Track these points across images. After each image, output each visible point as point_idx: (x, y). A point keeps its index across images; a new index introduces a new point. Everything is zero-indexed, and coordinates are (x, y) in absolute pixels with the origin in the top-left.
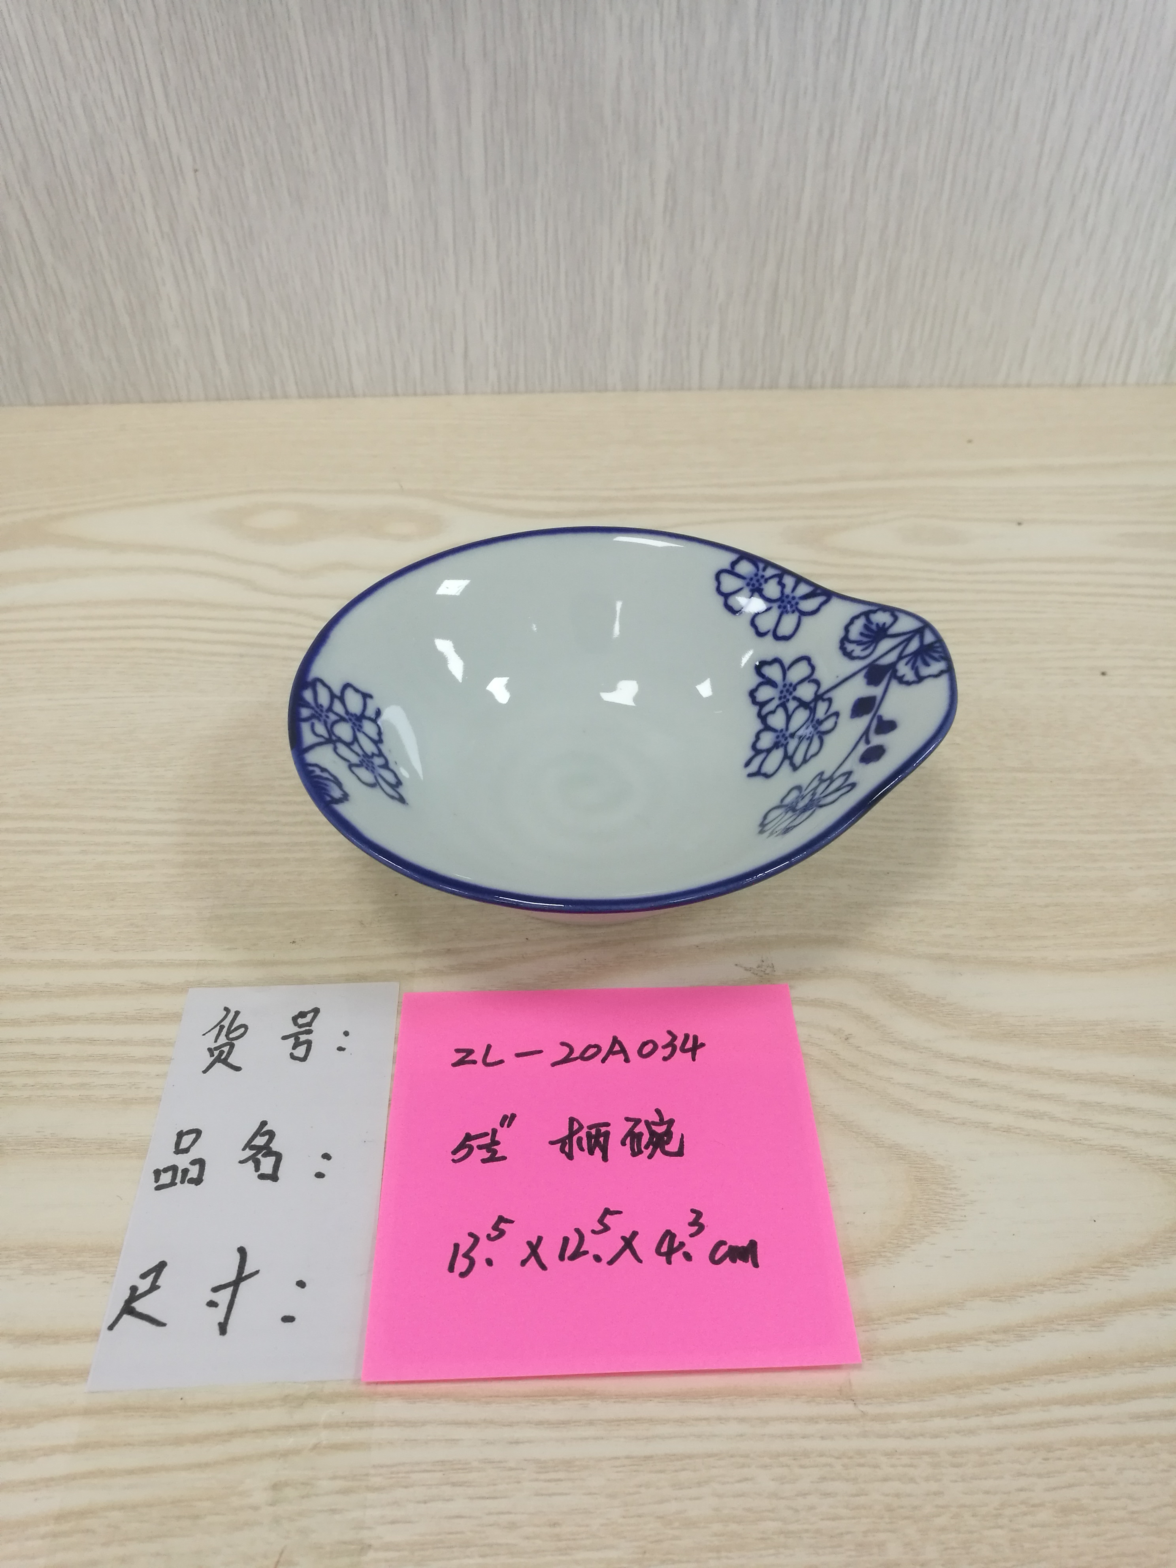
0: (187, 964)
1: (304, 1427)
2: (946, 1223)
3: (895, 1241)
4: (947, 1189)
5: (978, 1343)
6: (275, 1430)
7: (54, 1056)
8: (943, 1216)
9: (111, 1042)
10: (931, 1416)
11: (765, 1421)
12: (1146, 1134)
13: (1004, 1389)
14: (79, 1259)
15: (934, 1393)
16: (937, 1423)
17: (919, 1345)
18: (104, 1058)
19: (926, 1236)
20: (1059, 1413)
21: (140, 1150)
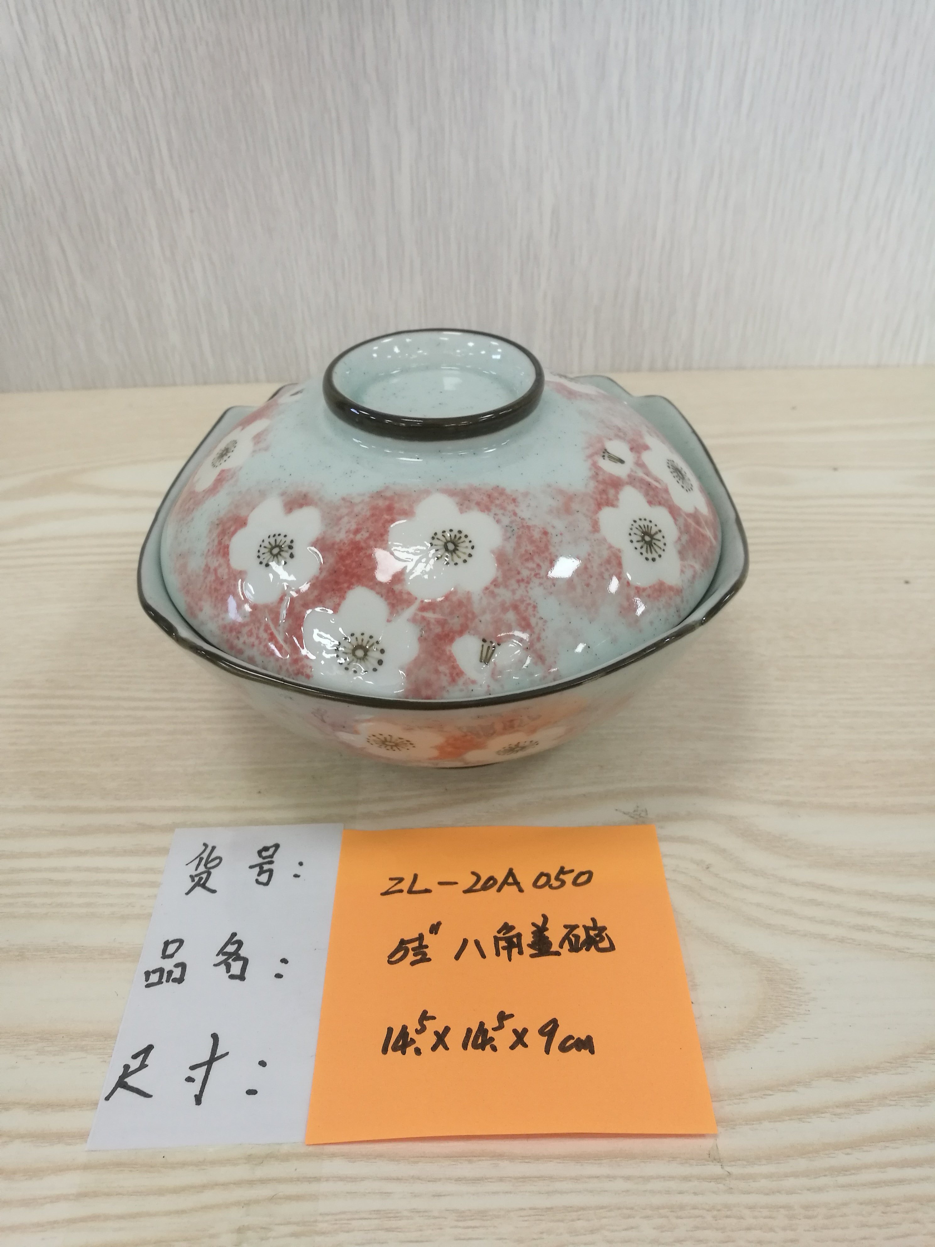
0: (175, 810)
1: (263, 1181)
2: (792, 1016)
3: (751, 1031)
4: (793, 988)
5: (823, 1115)
6: (239, 1183)
7: (67, 881)
8: (791, 1010)
9: (113, 871)
10: (786, 1176)
11: (647, 1179)
13: (848, 1154)
14: (84, 1043)
15: (789, 1156)
16: (790, 1183)
17: (775, 1117)
18: (107, 883)
19: (777, 1027)
20: (893, 1174)
21: (134, 955)
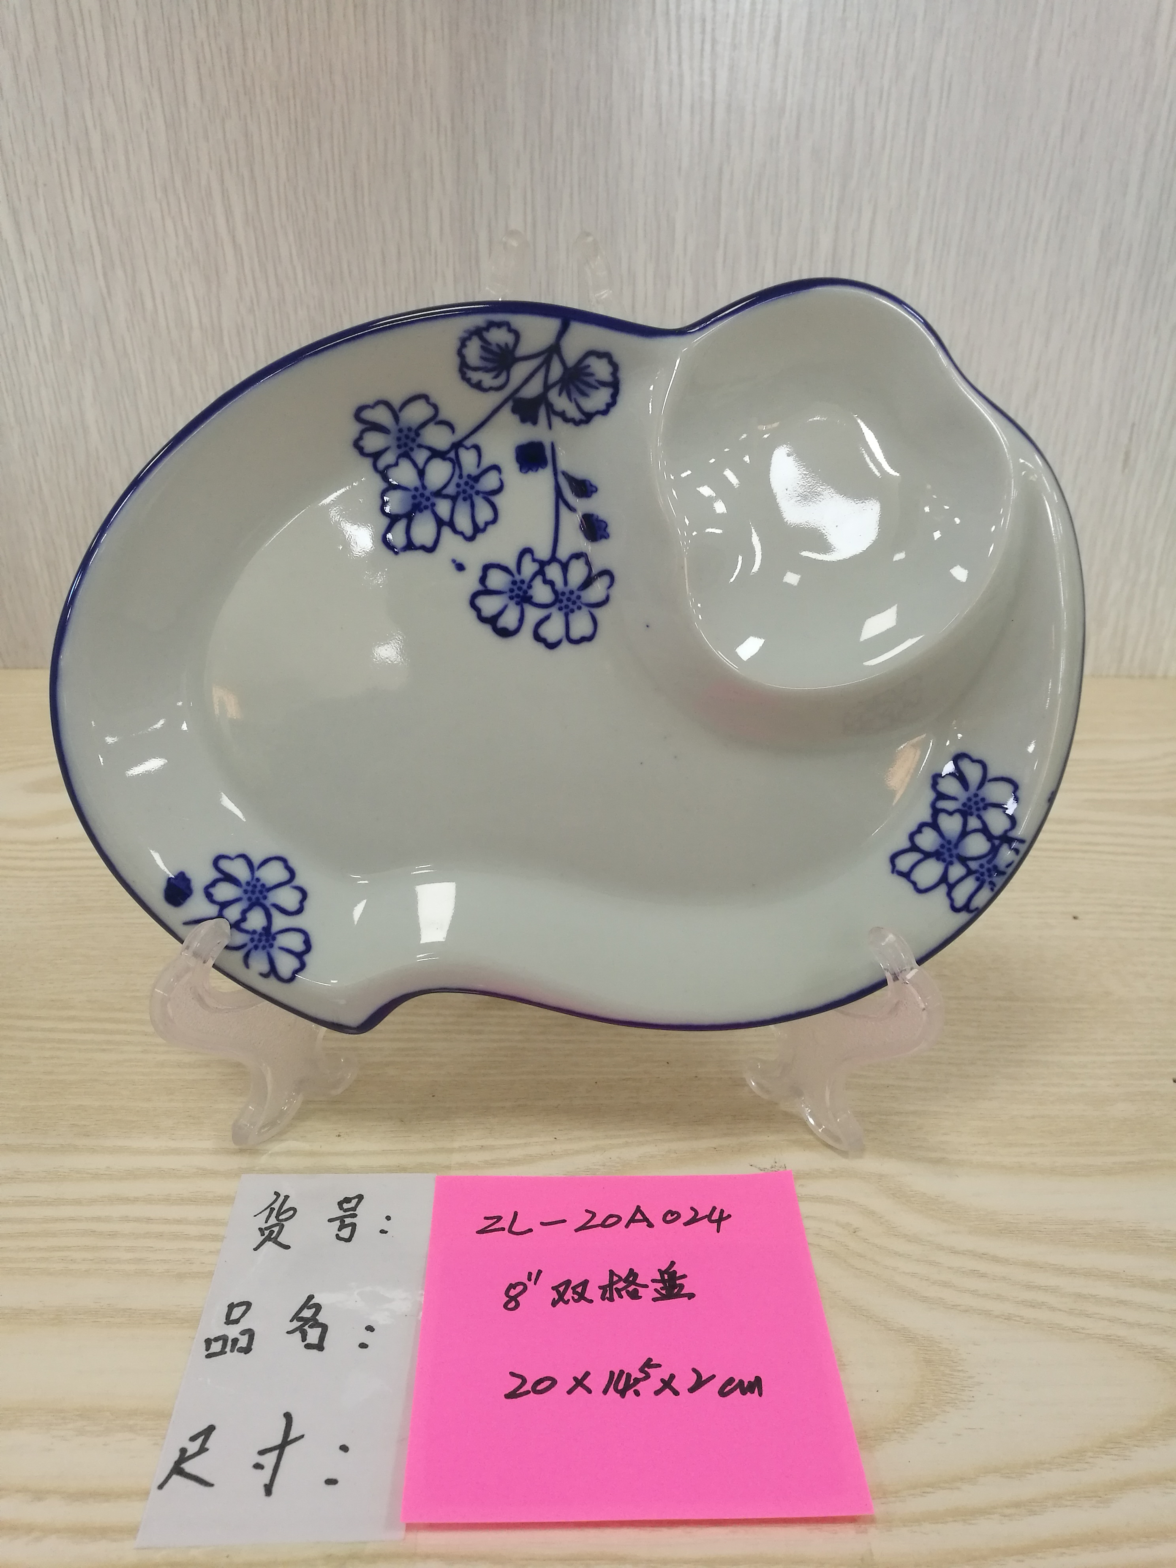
2: (956, 1403)
3: (907, 1419)
4: (954, 1370)
5: (991, 1516)
7: (113, 1233)
8: (953, 1396)
9: (167, 1221)
12: (1139, 1325)
13: (1019, 1561)
14: (131, 1422)
17: (936, 1518)
18: (160, 1236)
19: (937, 1415)
21: (192, 1320)
